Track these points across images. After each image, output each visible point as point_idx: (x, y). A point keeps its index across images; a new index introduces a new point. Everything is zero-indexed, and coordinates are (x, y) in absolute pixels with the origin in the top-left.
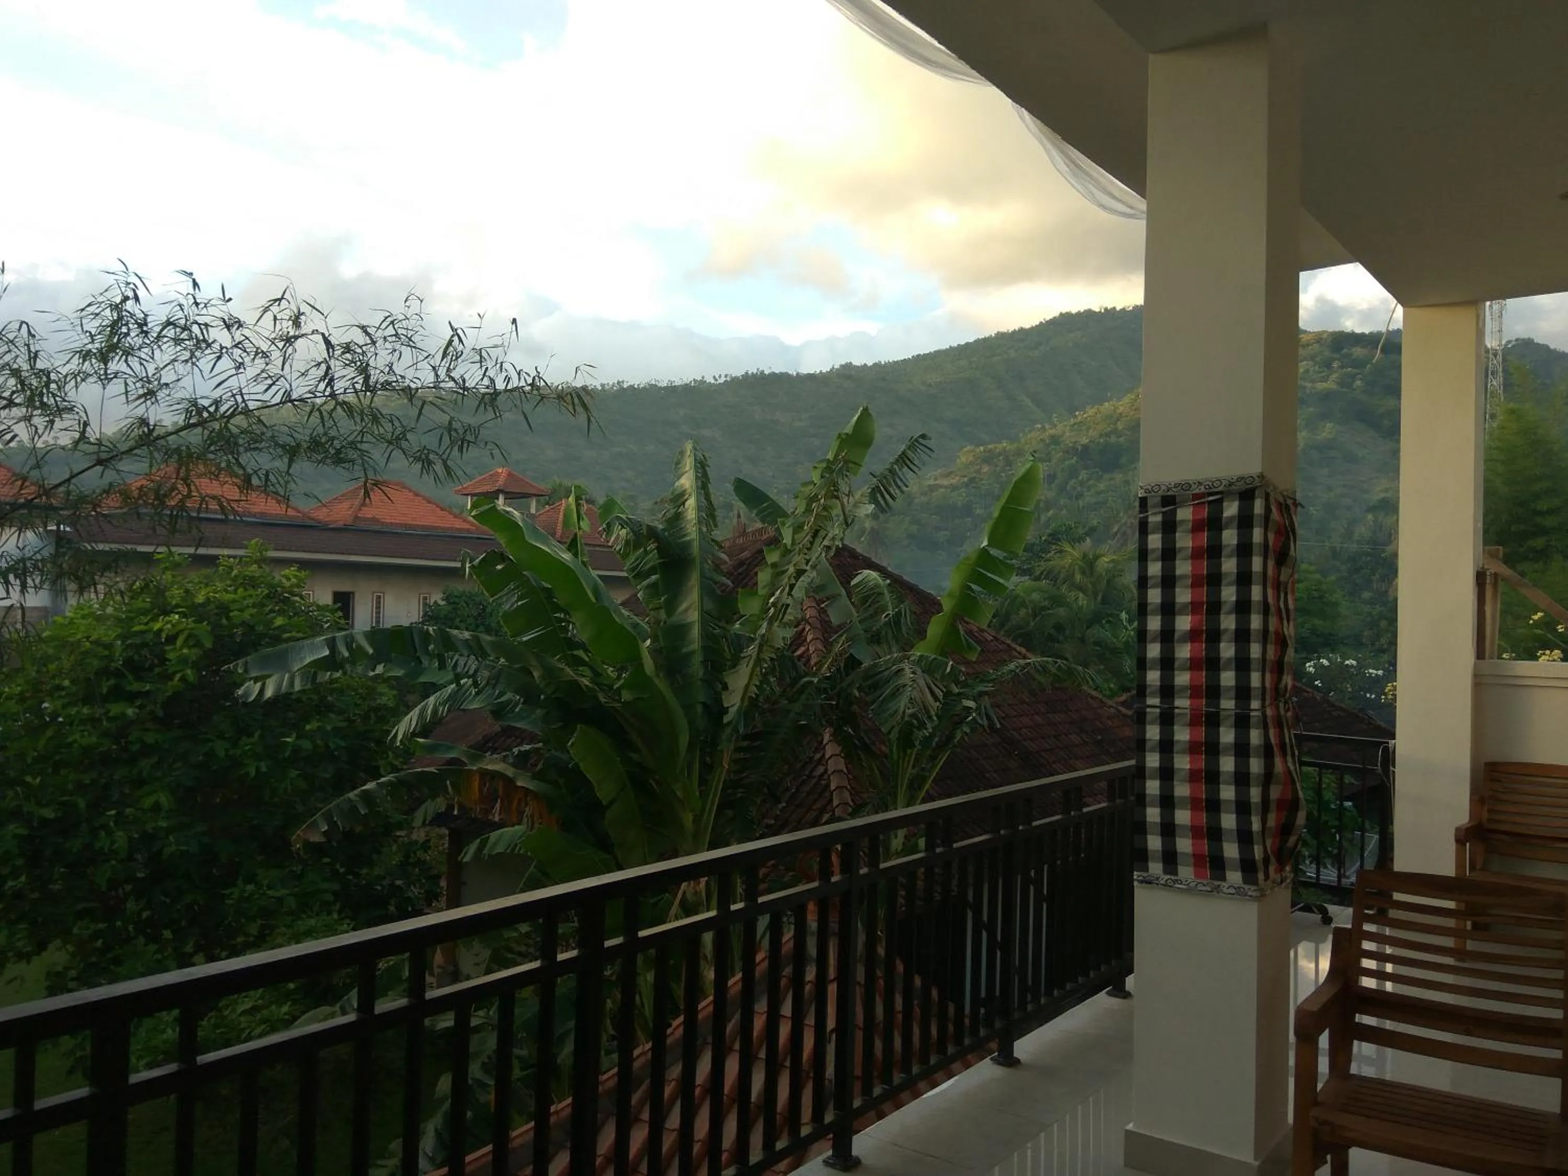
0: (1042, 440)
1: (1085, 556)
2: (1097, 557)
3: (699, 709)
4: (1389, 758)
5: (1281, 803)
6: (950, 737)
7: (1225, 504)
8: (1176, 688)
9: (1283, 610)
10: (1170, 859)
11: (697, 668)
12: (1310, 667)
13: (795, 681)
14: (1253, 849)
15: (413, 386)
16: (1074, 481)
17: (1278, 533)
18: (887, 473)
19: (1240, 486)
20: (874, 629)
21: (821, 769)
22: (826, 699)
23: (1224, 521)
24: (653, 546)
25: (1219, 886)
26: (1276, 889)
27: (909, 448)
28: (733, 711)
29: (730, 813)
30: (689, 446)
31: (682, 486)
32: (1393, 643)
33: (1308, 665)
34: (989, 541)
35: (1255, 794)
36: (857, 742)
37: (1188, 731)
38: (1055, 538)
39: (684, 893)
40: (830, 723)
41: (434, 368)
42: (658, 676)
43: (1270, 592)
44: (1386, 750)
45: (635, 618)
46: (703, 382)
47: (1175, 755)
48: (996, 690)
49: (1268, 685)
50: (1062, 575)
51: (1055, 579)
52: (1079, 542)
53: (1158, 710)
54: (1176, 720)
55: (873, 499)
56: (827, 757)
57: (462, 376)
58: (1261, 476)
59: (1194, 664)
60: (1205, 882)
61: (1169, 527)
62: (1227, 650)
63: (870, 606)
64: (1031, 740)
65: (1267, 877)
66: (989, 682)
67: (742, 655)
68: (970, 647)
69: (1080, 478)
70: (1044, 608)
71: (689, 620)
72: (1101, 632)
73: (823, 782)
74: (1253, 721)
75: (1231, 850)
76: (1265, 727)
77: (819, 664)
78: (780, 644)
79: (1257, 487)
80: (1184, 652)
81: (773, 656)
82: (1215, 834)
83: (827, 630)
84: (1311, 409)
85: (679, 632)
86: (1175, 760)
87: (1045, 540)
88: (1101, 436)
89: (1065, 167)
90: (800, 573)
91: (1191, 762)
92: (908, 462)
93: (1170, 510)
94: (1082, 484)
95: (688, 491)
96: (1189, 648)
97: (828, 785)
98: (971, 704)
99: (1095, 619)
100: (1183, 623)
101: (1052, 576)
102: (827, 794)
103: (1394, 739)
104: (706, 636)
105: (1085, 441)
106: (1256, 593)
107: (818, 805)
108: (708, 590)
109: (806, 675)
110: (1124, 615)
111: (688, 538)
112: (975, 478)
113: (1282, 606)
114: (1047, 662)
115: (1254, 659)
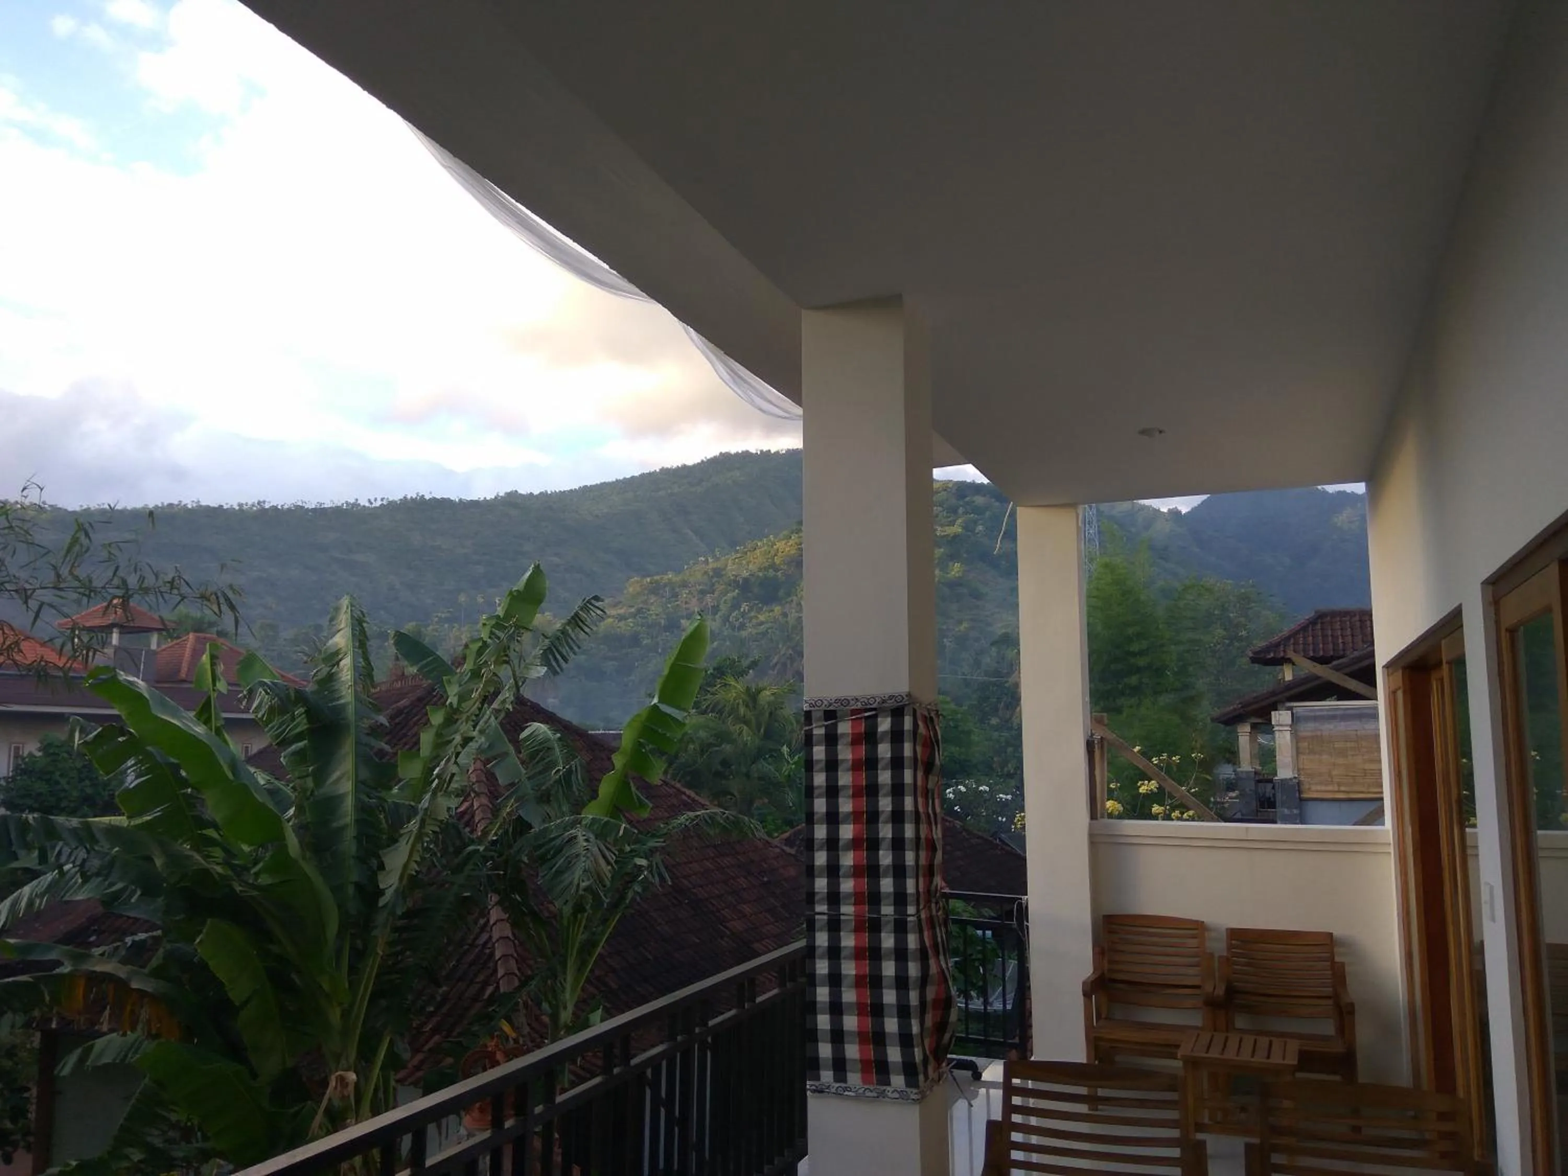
0: (706, 573)
1: (748, 689)
2: (759, 691)
3: (351, 890)
4: (1023, 912)
5: (936, 1001)
6: (622, 897)
7: (879, 719)
8: (841, 895)
9: (932, 815)
10: (840, 1066)
11: (349, 844)
12: (950, 793)
13: (458, 851)
14: (914, 1052)
15: (27, 586)
16: (737, 612)
17: (924, 745)
18: (559, 634)
19: (891, 704)
20: (544, 788)
21: (485, 937)
22: (492, 869)
23: (878, 736)
24: (302, 710)
25: (884, 1090)
26: (935, 1088)
27: (582, 609)
28: (389, 894)
29: (383, 1003)
30: (345, 602)
31: (337, 644)
32: (1020, 767)
33: (948, 791)
34: (659, 698)
35: (914, 997)
36: (524, 909)
37: (853, 937)
38: (720, 672)
39: (330, 1099)
40: (496, 891)
41: (55, 568)
42: (304, 858)
43: (920, 800)
44: (1020, 905)
45: (276, 782)
46: (356, 504)
47: (842, 961)
48: (667, 845)
49: (921, 890)
50: (727, 709)
51: (720, 712)
52: (742, 676)
53: (825, 917)
54: (842, 925)
55: (545, 661)
56: (492, 922)
57: (88, 576)
58: (909, 695)
59: (857, 872)
60: (872, 1088)
61: (831, 739)
62: (886, 858)
63: (538, 762)
64: (701, 886)
65: (926, 1077)
66: (659, 837)
67: (402, 831)
68: (642, 805)
69: (742, 610)
70: (710, 745)
71: (341, 791)
72: (766, 767)
73: (487, 951)
74: (909, 926)
75: (894, 1054)
76: (921, 932)
77: (485, 833)
78: (443, 816)
79: (905, 705)
80: (847, 860)
81: (437, 829)
82: (878, 1038)
83: (494, 792)
84: (942, 550)
85: (330, 804)
86: (843, 966)
87: (711, 674)
88: (760, 570)
89: (728, 377)
90: (467, 740)
91: (856, 968)
92: (581, 624)
93: (832, 724)
94: (743, 614)
95: (344, 650)
96: (852, 856)
97: (492, 954)
98: (643, 862)
99: (759, 755)
100: (847, 832)
101: (717, 709)
102: (491, 965)
103: (1026, 895)
104: (361, 807)
105: (745, 574)
106: (908, 803)
107: (481, 978)
108: (363, 758)
109: (472, 842)
110: (785, 749)
111: (342, 701)
112: (642, 608)
113: (930, 811)
114: (715, 814)
115: (909, 866)
